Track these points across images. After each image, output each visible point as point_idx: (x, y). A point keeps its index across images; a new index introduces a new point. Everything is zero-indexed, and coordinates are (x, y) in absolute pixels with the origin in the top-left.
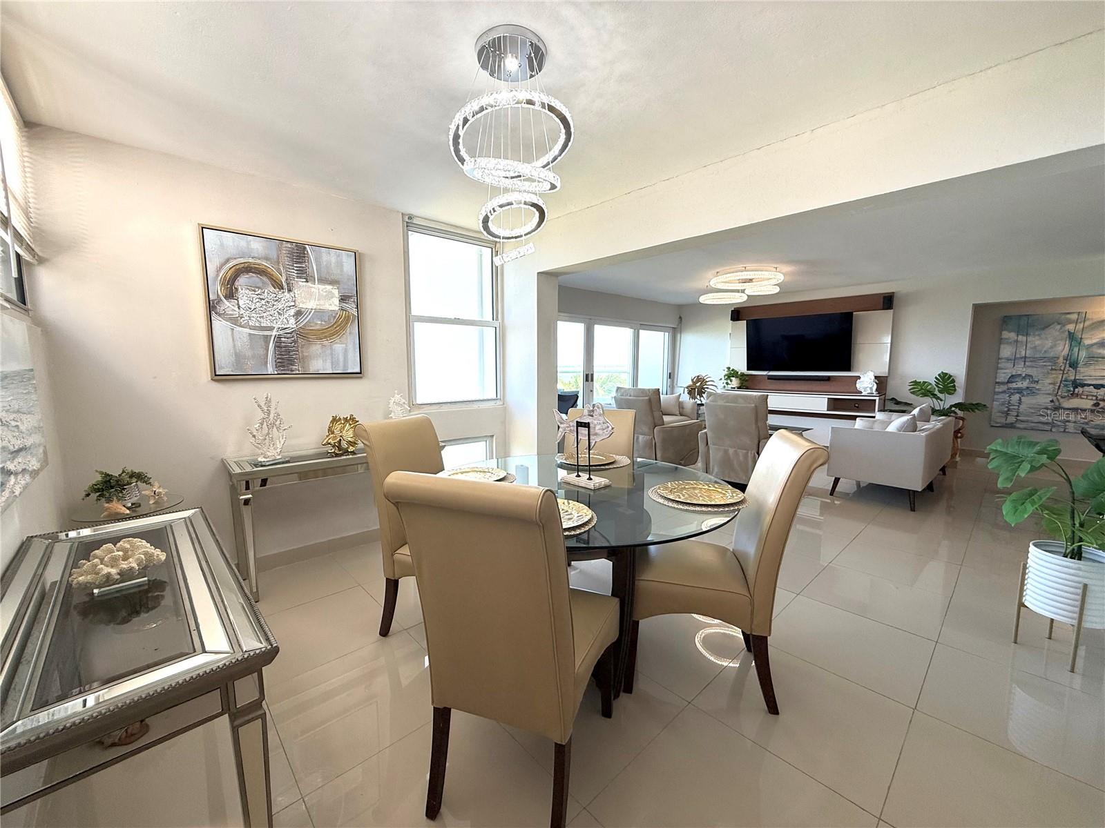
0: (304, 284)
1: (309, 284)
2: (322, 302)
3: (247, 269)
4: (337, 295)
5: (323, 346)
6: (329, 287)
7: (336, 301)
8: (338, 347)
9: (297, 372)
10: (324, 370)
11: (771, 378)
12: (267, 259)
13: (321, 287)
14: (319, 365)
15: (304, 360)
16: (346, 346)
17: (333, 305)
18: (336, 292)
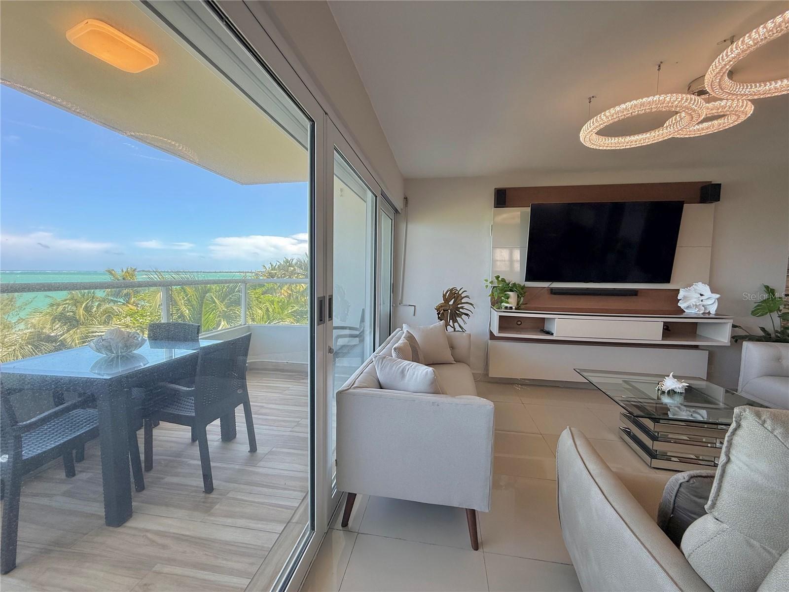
11: (554, 292)
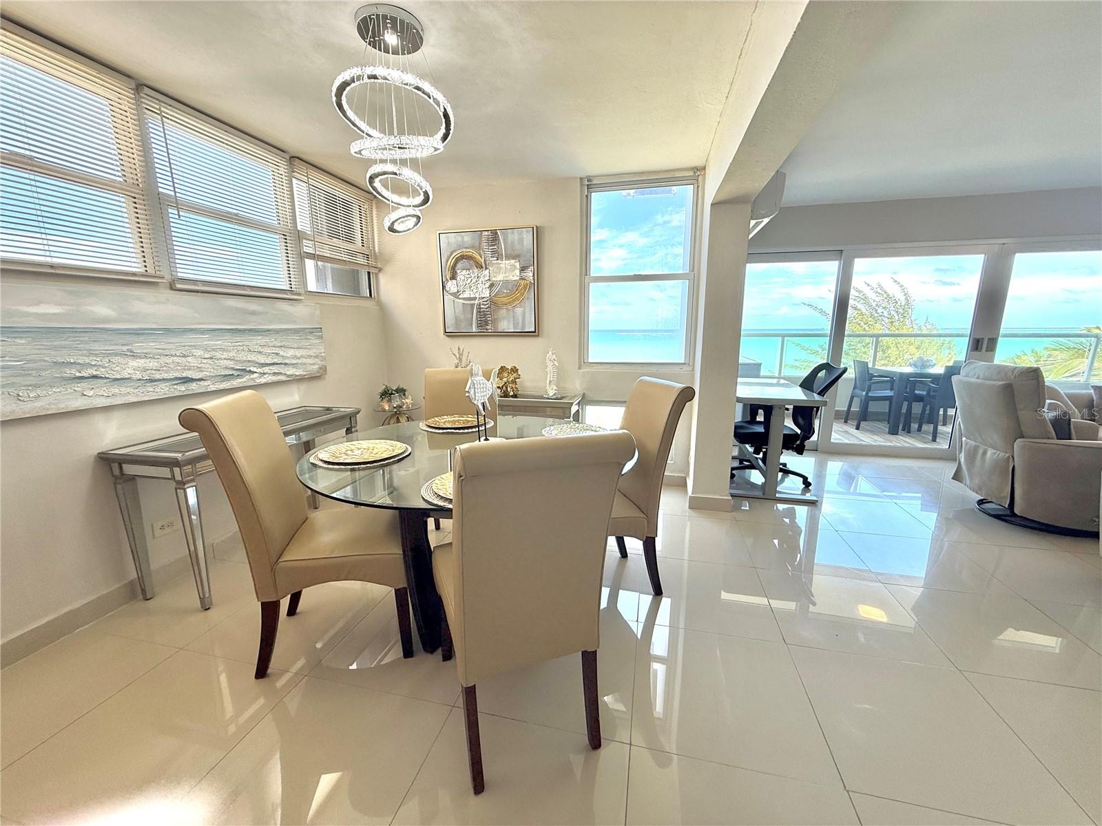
0: (496, 262)
1: (499, 261)
2: (507, 275)
3: (462, 257)
4: (518, 267)
5: (508, 310)
6: (513, 261)
7: (517, 272)
8: (519, 310)
9: (490, 331)
10: (508, 329)
12: (473, 247)
13: (507, 262)
14: (505, 325)
15: (495, 321)
16: (525, 309)
17: (515, 276)
18: (517, 265)
